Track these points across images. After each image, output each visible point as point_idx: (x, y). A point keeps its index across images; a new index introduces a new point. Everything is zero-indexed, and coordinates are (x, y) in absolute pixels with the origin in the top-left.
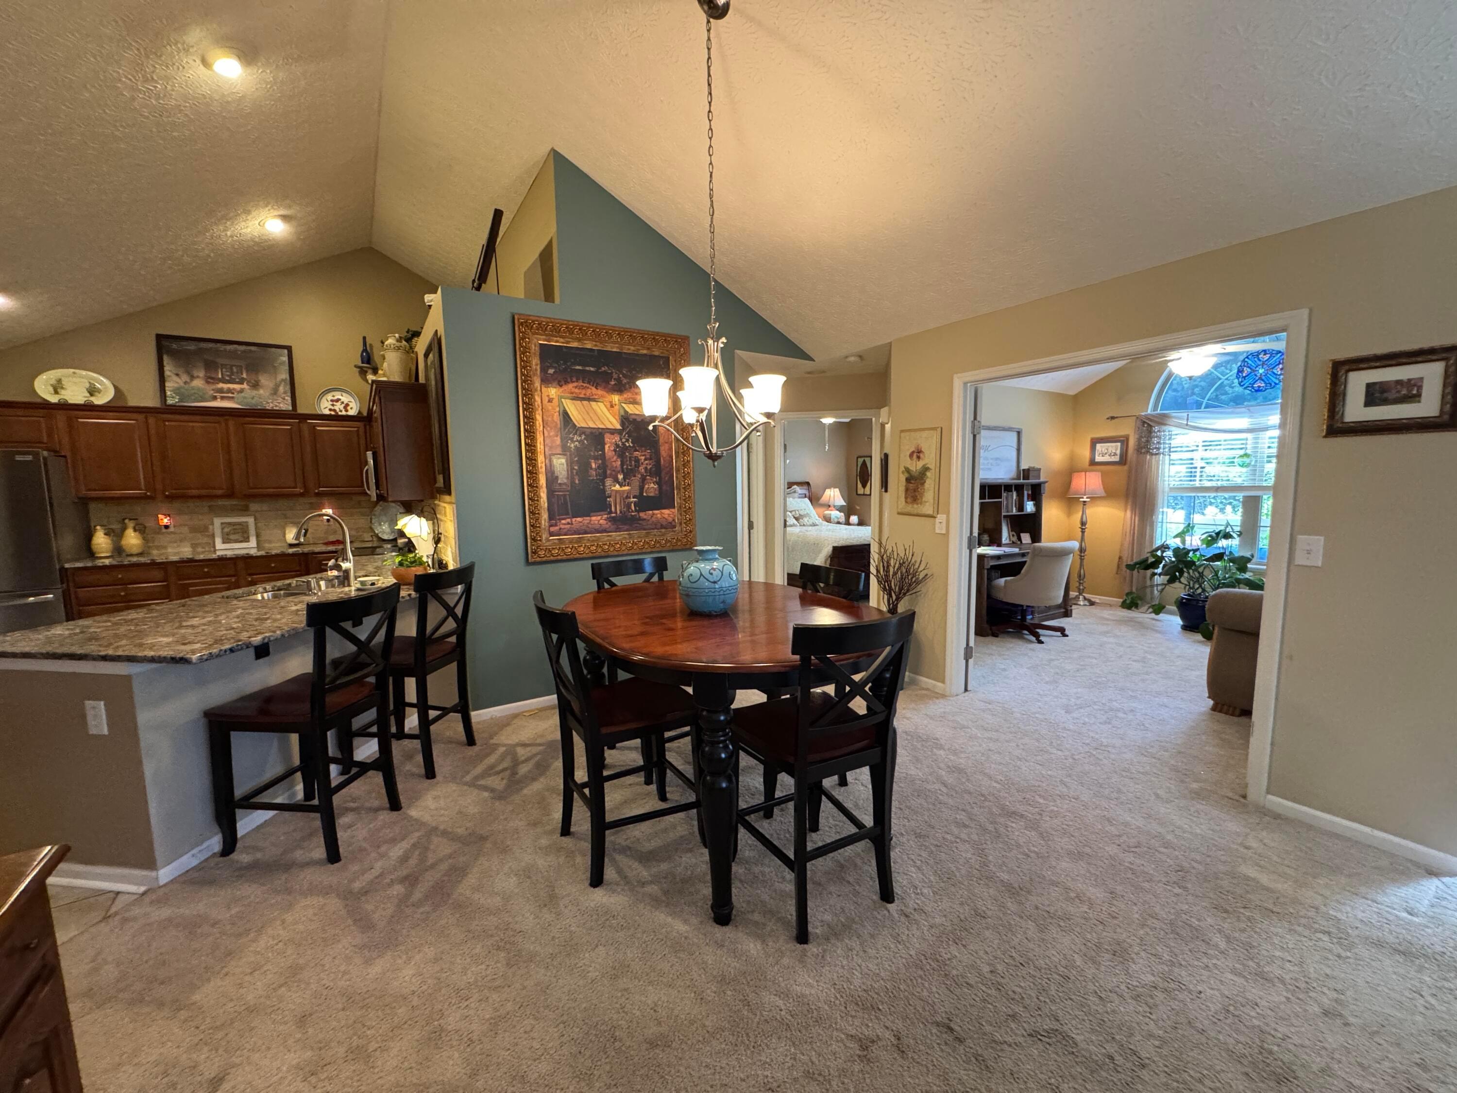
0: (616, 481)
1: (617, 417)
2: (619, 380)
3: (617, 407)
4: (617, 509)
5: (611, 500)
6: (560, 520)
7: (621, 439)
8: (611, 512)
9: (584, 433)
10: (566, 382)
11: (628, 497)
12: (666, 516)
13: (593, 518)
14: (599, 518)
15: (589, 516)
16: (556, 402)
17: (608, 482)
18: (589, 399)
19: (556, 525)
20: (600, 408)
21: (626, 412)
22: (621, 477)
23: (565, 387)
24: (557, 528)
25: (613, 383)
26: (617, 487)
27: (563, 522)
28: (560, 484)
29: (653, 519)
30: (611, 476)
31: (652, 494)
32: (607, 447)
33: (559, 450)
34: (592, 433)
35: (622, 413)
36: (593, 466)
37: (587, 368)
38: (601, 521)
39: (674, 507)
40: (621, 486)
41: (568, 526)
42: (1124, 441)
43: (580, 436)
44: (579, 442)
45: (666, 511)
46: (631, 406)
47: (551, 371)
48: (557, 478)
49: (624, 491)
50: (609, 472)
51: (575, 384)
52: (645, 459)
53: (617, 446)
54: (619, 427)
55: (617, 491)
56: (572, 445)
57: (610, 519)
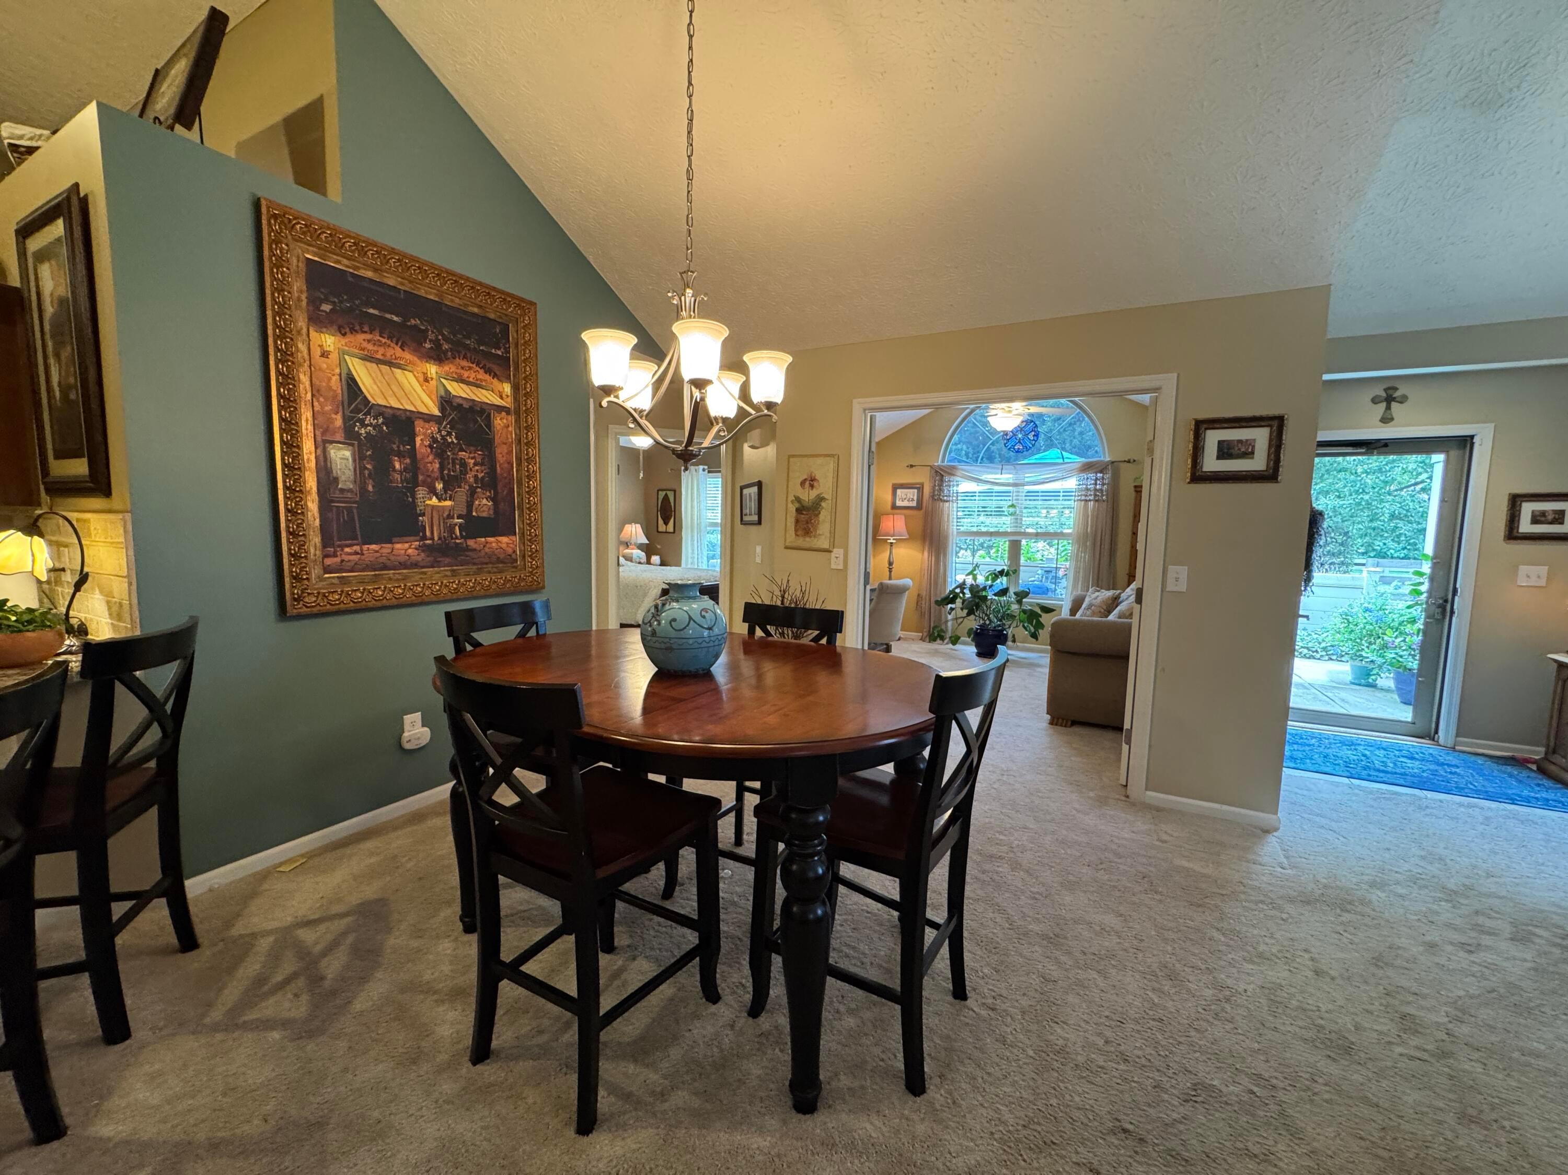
0: (433, 491)
1: (434, 397)
2: (437, 345)
3: (433, 383)
4: (435, 533)
5: (425, 519)
6: (342, 547)
7: (440, 431)
8: (424, 538)
9: (381, 414)
10: (353, 331)
11: (450, 517)
12: (504, 546)
13: (398, 546)
14: (407, 545)
15: (390, 542)
16: (334, 356)
17: (421, 492)
18: (390, 364)
19: (335, 555)
20: (408, 380)
21: (447, 391)
22: (439, 486)
23: (350, 338)
24: (338, 560)
25: (428, 345)
26: (434, 501)
27: (347, 550)
28: (342, 490)
29: (487, 550)
30: (424, 484)
31: (485, 515)
32: (418, 440)
33: (339, 436)
34: (394, 416)
35: (442, 393)
36: (397, 466)
37: (388, 316)
38: (410, 551)
39: (515, 534)
40: (440, 499)
41: (355, 558)
42: (920, 488)
43: (376, 418)
44: (374, 427)
45: (504, 539)
46: (455, 384)
47: (326, 307)
48: (336, 480)
49: (443, 507)
50: (421, 478)
51: (368, 336)
52: (475, 464)
53: (434, 440)
54: (436, 412)
55: (433, 507)
56: (363, 431)
57: (424, 548)
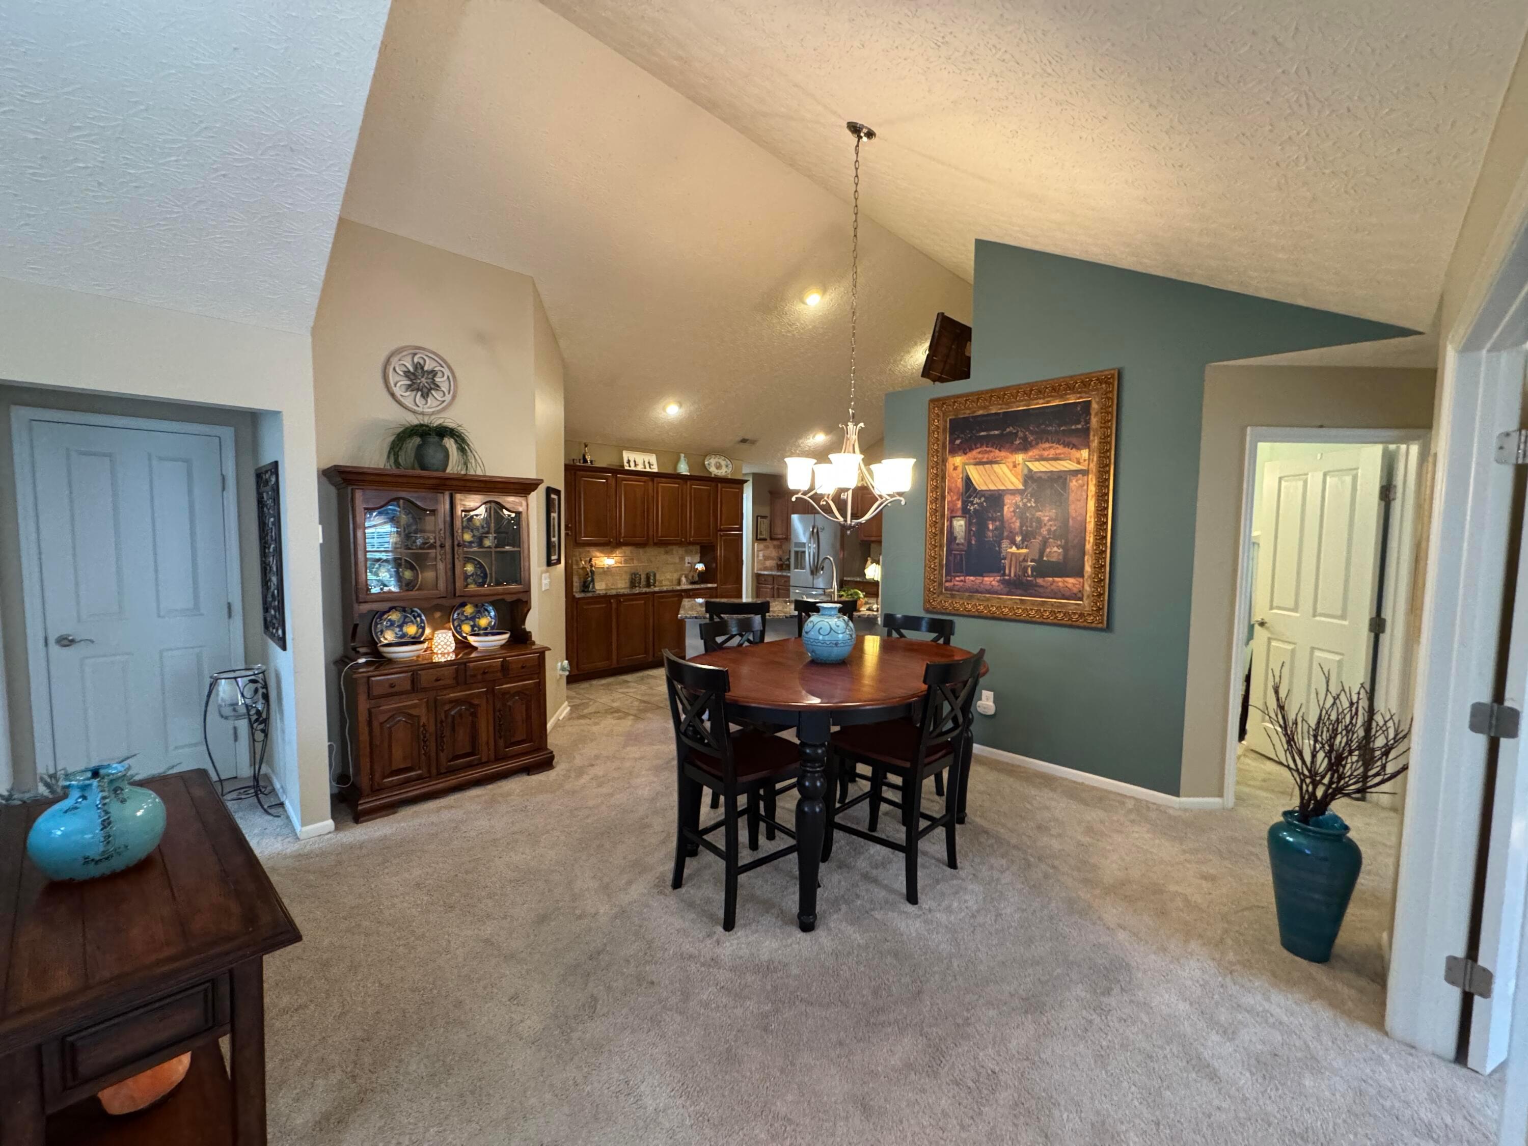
0: (1013, 543)
1: (1020, 477)
2: (1025, 439)
3: (1020, 467)
4: (1012, 572)
5: (1007, 562)
7: (1022, 500)
8: (1004, 575)
9: (983, 496)
10: (971, 450)
11: (1025, 560)
12: (1070, 586)
13: (986, 579)
14: (992, 579)
15: (982, 576)
16: (960, 469)
17: (1005, 543)
18: (991, 462)
19: (951, 581)
20: (1002, 470)
21: (1030, 470)
22: (1018, 539)
23: (970, 455)
24: (952, 584)
25: (1018, 442)
26: (1014, 549)
27: (957, 579)
28: (958, 544)
30: (1007, 538)
31: (1054, 559)
32: (1006, 508)
33: (959, 513)
34: (991, 495)
35: (1026, 471)
36: (991, 527)
37: (992, 433)
38: (994, 583)
39: (1082, 576)
40: (1018, 548)
43: (980, 499)
44: (979, 504)
45: (1071, 580)
46: (1037, 463)
47: (958, 442)
49: (1021, 554)
50: (1006, 534)
52: (1049, 520)
53: (1017, 506)
54: (1021, 487)
55: (1013, 554)
56: (972, 508)
57: (1002, 582)
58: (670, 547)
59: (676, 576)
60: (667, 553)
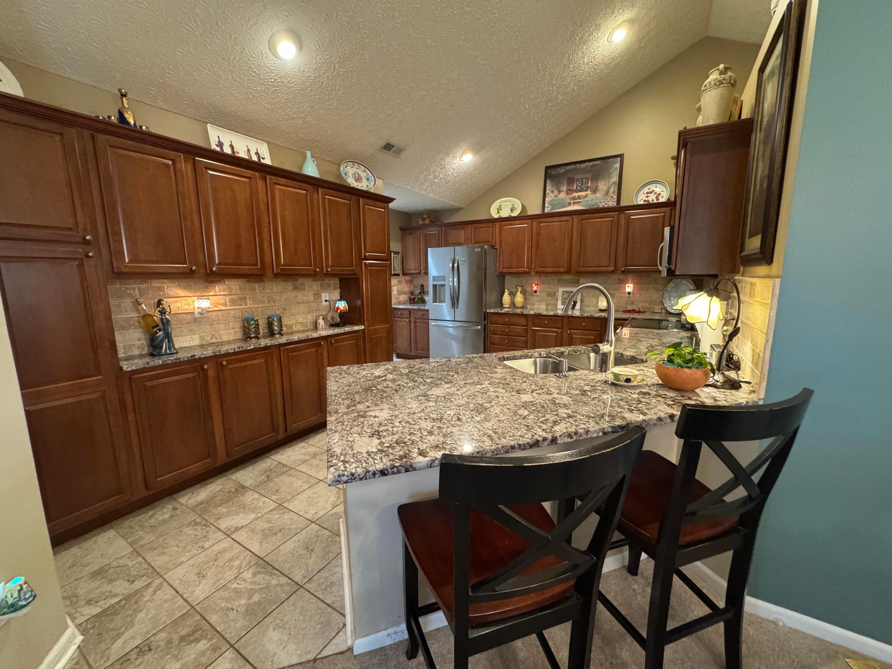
58: (300, 281)
59: (310, 318)
60: (295, 288)
